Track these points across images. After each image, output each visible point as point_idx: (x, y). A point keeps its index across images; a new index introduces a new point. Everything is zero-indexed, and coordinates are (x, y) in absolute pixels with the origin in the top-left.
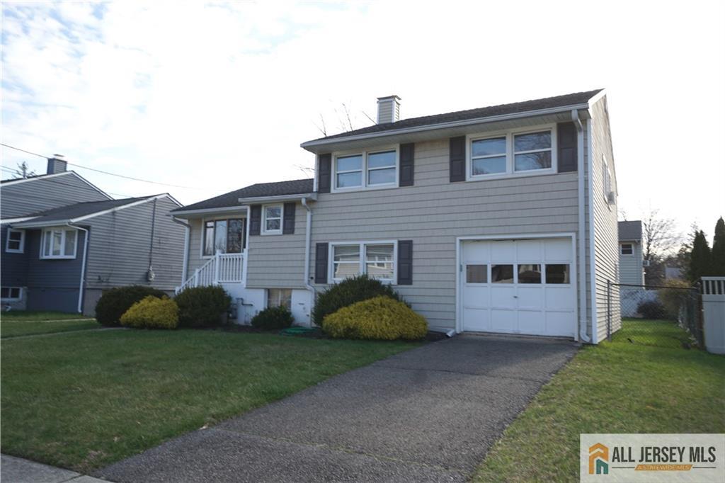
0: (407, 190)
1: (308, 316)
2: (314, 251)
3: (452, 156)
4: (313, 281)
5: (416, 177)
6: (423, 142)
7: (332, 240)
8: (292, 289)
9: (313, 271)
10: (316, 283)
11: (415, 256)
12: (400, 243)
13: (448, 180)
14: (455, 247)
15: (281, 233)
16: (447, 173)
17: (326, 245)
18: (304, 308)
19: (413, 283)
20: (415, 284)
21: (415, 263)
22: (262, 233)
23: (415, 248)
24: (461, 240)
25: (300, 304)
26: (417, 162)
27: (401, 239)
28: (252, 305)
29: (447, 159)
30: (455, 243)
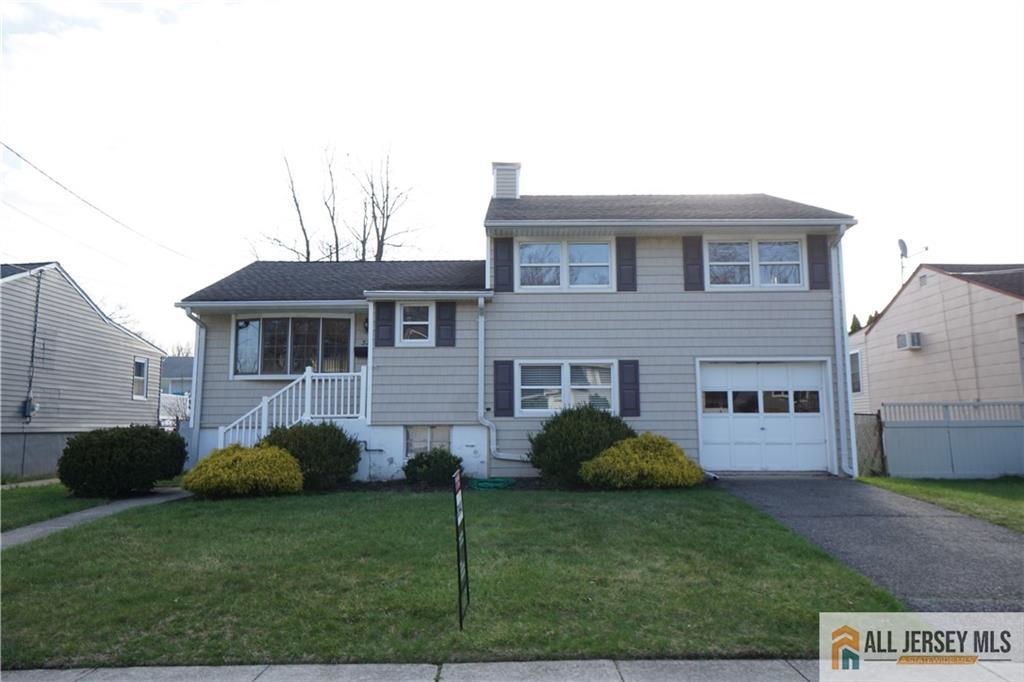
0: (628, 296)
1: (482, 462)
2: (491, 371)
3: (686, 258)
4: (491, 414)
5: (640, 280)
6: (647, 238)
7: (519, 357)
8: (452, 426)
9: (491, 399)
10: (496, 415)
11: (642, 380)
12: (622, 364)
13: (681, 288)
14: (695, 370)
15: (434, 345)
16: (681, 280)
17: (510, 364)
18: (476, 452)
19: (642, 413)
20: (644, 416)
21: (642, 389)
22: (398, 343)
23: (642, 370)
24: (701, 362)
25: (467, 446)
26: (639, 262)
27: (622, 359)
28: (381, 451)
29: (680, 262)
30: (694, 365)
